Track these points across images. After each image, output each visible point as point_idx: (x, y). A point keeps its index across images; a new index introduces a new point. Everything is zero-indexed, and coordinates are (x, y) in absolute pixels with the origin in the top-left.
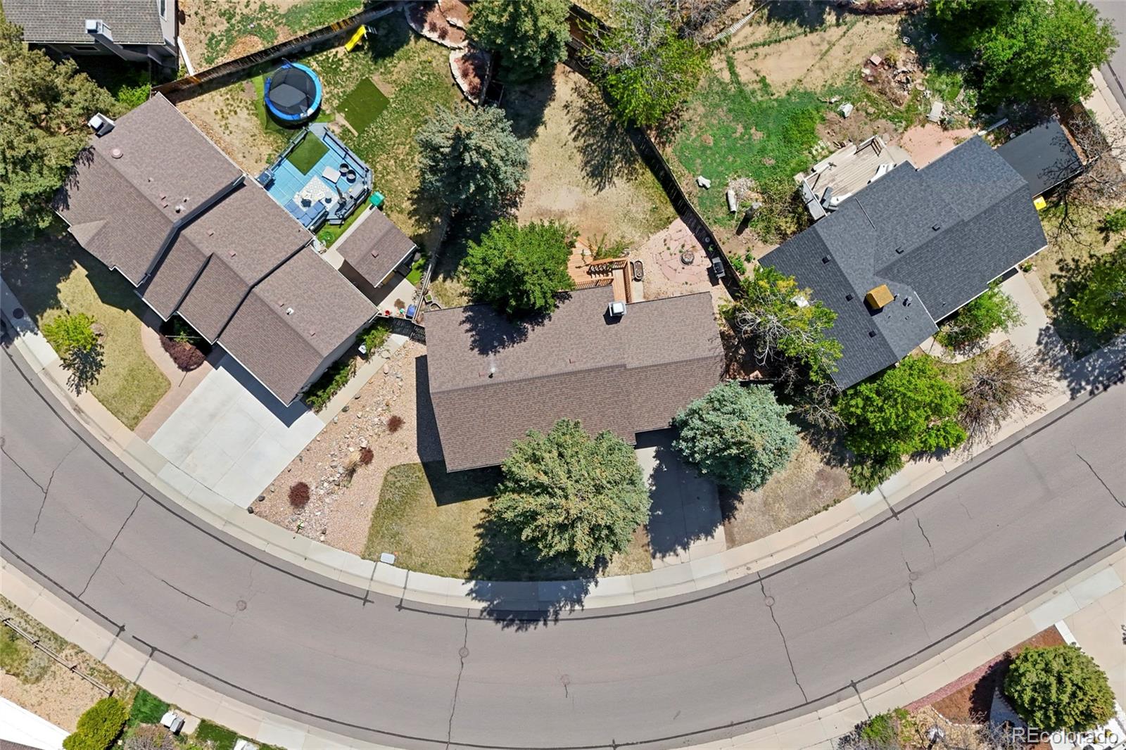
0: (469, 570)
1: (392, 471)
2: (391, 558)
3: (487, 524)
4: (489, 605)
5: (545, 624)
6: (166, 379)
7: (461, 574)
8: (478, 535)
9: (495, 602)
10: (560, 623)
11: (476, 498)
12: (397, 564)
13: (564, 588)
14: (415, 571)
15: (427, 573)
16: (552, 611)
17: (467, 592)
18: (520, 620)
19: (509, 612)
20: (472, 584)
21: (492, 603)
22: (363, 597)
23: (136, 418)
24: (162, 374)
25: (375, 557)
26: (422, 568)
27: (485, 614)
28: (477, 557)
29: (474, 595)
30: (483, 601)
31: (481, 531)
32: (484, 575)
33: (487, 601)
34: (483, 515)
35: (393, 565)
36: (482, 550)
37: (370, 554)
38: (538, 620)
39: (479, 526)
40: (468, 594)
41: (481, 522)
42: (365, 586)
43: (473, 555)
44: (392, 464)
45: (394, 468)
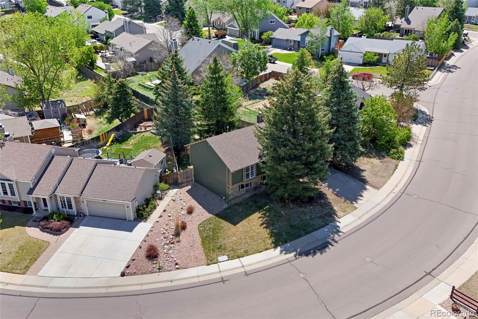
0: (272, 243)
1: (201, 226)
2: (226, 258)
3: (265, 222)
4: (296, 253)
5: (332, 245)
6: (46, 242)
7: (269, 246)
8: (265, 228)
9: (298, 250)
10: (339, 242)
11: (251, 215)
12: (230, 258)
13: (326, 230)
14: (243, 257)
15: (250, 254)
16: (330, 240)
17: (279, 253)
18: (319, 250)
19: (310, 250)
20: (279, 249)
21: (297, 251)
22: (221, 280)
23: (27, 266)
24: (43, 241)
25: (215, 261)
26: (246, 253)
27: (297, 256)
28: (271, 236)
29: (284, 252)
30: (291, 252)
31: (265, 225)
32: (282, 242)
33: (293, 252)
34: (261, 219)
35: (228, 260)
36: (272, 232)
37: (211, 261)
38: (327, 246)
39: (262, 224)
40: (281, 253)
41: (262, 222)
42: (219, 276)
43: (269, 236)
44: (198, 223)
45: (201, 224)
